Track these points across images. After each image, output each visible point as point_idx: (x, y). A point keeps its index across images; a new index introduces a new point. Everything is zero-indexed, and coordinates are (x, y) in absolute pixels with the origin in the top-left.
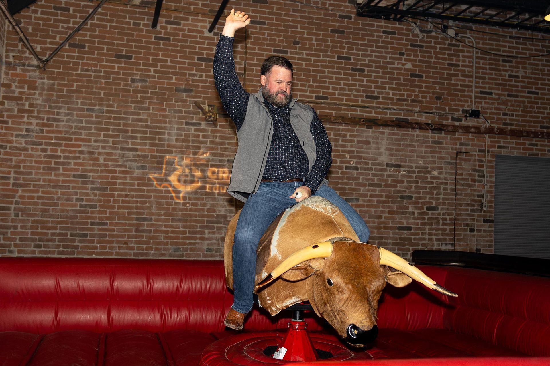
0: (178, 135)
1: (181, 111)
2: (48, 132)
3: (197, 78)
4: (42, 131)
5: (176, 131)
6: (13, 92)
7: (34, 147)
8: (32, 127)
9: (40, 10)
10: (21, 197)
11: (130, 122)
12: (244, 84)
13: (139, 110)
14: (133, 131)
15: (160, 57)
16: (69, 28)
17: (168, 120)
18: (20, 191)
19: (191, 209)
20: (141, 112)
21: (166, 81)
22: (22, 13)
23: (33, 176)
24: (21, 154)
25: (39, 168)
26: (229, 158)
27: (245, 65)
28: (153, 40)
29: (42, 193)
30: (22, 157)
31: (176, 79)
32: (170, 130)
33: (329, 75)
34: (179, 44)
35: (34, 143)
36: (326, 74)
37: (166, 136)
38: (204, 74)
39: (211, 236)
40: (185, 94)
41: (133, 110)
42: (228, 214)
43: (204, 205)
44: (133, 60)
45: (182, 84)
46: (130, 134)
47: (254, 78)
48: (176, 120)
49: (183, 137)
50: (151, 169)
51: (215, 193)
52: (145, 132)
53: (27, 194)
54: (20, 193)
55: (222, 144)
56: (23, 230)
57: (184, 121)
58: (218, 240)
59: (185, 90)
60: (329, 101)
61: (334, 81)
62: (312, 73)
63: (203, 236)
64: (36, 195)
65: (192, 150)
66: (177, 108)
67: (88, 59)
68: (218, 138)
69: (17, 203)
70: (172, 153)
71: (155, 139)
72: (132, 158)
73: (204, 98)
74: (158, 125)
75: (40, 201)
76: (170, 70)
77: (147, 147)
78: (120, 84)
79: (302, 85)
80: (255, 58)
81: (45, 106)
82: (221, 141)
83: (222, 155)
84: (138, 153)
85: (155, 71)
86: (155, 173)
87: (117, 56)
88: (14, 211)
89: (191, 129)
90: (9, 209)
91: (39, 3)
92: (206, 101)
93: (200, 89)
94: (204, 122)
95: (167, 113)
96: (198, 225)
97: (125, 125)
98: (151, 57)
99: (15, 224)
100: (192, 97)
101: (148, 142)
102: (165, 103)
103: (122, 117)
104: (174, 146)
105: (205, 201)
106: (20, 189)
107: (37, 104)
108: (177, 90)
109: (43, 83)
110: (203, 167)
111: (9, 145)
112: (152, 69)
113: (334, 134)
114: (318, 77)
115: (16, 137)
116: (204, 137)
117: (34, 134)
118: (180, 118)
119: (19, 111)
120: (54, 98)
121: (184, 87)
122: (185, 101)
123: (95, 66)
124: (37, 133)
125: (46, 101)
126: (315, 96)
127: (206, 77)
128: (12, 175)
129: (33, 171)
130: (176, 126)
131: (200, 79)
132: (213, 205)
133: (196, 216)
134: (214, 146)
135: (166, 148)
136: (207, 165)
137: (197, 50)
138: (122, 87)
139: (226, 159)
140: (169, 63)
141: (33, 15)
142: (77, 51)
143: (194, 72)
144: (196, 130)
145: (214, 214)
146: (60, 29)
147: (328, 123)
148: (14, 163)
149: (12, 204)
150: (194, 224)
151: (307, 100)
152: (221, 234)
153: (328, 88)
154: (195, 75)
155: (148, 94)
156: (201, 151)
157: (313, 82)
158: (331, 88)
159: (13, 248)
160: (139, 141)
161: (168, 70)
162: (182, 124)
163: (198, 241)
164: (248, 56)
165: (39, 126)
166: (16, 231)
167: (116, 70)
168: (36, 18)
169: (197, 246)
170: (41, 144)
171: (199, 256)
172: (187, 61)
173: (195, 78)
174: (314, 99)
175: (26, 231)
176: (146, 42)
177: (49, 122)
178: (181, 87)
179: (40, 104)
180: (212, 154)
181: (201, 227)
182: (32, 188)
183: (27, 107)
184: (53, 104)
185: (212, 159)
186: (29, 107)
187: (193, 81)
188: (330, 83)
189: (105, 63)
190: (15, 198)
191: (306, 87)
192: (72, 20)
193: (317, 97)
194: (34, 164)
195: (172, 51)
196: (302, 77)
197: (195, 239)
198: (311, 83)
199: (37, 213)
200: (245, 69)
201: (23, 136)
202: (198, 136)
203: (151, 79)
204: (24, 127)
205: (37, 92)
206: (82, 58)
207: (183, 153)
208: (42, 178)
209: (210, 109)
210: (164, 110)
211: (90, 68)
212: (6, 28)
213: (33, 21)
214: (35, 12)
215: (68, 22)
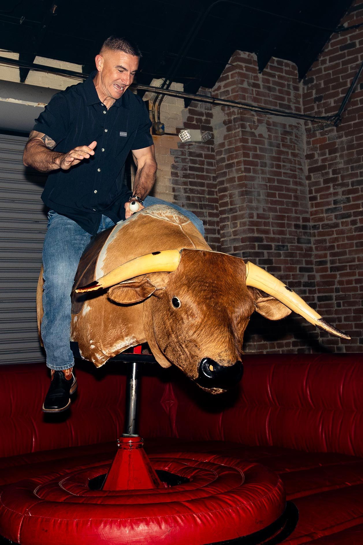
2: (355, 199)
4: (348, 200)
6: (316, 161)
7: (344, 220)
8: (340, 197)
9: (328, 58)
10: (341, 283)
18: (338, 276)
22: (313, 69)
23: (348, 256)
24: (333, 231)
25: (351, 245)
29: (359, 276)
30: (335, 236)
35: (343, 216)
53: (345, 279)
54: (338, 278)
56: (347, 323)
64: (353, 278)
69: (337, 290)
75: (358, 285)
81: (347, 169)
88: (336, 300)
90: (330, 298)
91: (326, 50)
99: (339, 316)
106: (338, 273)
107: (339, 169)
109: (342, 142)
111: (321, 223)
115: (326, 213)
117: (342, 205)
119: (326, 181)
120: (355, 156)
124: (344, 203)
125: (347, 162)
128: (329, 258)
129: (347, 250)
141: (323, 67)
146: (349, 71)
148: (328, 244)
149: (333, 292)
159: (340, 345)
165: (345, 195)
166: (341, 323)
168: (326, 69)
170: (349, 216)
175: (350, 323)
177: (354, 187)
179: (343, 168)
182: (348, 271)
183: (331, 176)
184: (355, 165)
186: (333, 174)
190: (334, 285)
192: (359, 56)
194: (346, 242)
199: (358, 300)
201: (332, 210)
204: (332, 199)
205: (338, 154)
208: (356, 256)
212: (301, 92)
213: (324, 73)
214: (324, 62)
215: (356, 59)
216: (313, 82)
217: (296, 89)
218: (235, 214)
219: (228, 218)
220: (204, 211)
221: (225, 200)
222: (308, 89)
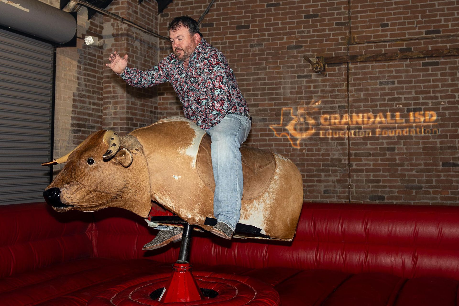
0: (292, 88)
1: (293, 67)
3: (306, 34)
5: (290, 85)
9: (180, 2)
11: (252, 82)
12: (350, 33)
13: (258, 70)
14: (254, 90)
15: (272, 22)
16: (201, 12)
17: (282, 76)
19: (307, 154)
20: (260, 72)
21: (279, 42)
22: (169, 8)
26: (340, 104)
27: (349, 14)
28: (266, 8)
31: (287, 39)
32: (284, 85)
33: (440, 7)
34: (288, 6)
36: (437, 7)
37: (282, 91)
38: (311, 30)
39: (327, 178)
40: (295, 50)
41: (253, 72)
42: (342, 157)
43: (319, 150)
44: (250, 29)
45: (292, 42)
46: (252, 92)
47: (359, 25)
48: (290, 75)
49: (296, 90)
50: (271, 120)
51: (328, 138)
52: (264, 89)
55: (332, 91)
57: (296, 75)
58: (334, 182)
59: (296, 47)
60: (441, 34)
61: (446, 12)
62: (420, 9)
63: (320, 178)
65: (305, 101)
66: (289, 64)
67: (217, 34)
68: (328, 87)
70: (288, 105)
71: (271, 94)
72: (255, 113)
73: (313, 51)
74: (274, 81)
76: (282, 32)
77: (267, 102)
78: (241, 51)
79: (409, 23)
80: (359, 5)
82: (330, 89)
83: (333, 102)
84: (259, 108)
85: (269, 35)
86: (274, 124)
87: (238, 28)
89: (303, 81)
92: (315, 54)
93: (309, 44)
94: (315, 73)
95: (281, 70)
96: (315, 168)
97: (248, 85)
98: (265, 23)
100: (302, 52)
101: (267, 97)
102: (279, 61)
103: (245, 78)
104: (289, 99)
105: (319, 147)
108: (289, 48)
110: (316, 115)
111: (165, 111)
112: (266, 33)
113: (449, 67)
114: (428, 11)
115: (170, 105)
116: (315, 87)
118: (292, 72)
121: (294, 44)
122: (296, 57)
123: (222, 39)
126: (426, 32)
127: (313, 32)
130: (289, 80)
131: (308, 34)
132: (327, 150)
133: (312, 160)
134: (325, 94)
135: (282, 101)
136: (319, 113)
137: (304, 9)
138: (243, 53)
139: (337, 105)
140: (280, 26)
141: (176, 7)
142: (208, 29)
143: (303, 29)
144: (307, 82)
145: (329, 158)
146: (195, 14)
147: (442, 58)
150: (311, 168)
151: (416, 37)
152: (337, 176)
153: (440, 21)
154: (303, 32)
155: (264, 55)
156: (313, 100)
157: (421, 18)
158: (443, 20)
160: (259, 97)
161: (280, 32)
162: (295, 78)
163: (315, 183)
164: (351, 5)
167: (238, 39)
168: (178, 9)
169: (315, 188)
171: (317, 197)
172: (296, 20)
173: (304, 34)
174: (424, 35)
176: (260, 11)
178: (292, 45)
180: (323, 102)
181: (317, 171)
185: (324, 107)
187: (302, 37)
188: (441, 15)
189: (229, 35)
191: (414, 24)
192: (203, 5)
193: (427, 33)
195: (282, 14)
196: (409, 15)
197: (313, 181)
198: (420, 19)
200: (349, 18)
202: (309, 87)
203: (266, 42)
206: (211, 35)
207: (297, 103)
209: (317, 60)
210: (279, 67)
211: (218, 42)
212: (159, 22)
213: (176, 12)
214: (177, 4)
215: (200, 7)
216: (168, 16)
217: (156, 19)
218: (116, 100)
219: (110, 102)
220: (95, 95)
221: (109, 89)
222: (164, 20)
